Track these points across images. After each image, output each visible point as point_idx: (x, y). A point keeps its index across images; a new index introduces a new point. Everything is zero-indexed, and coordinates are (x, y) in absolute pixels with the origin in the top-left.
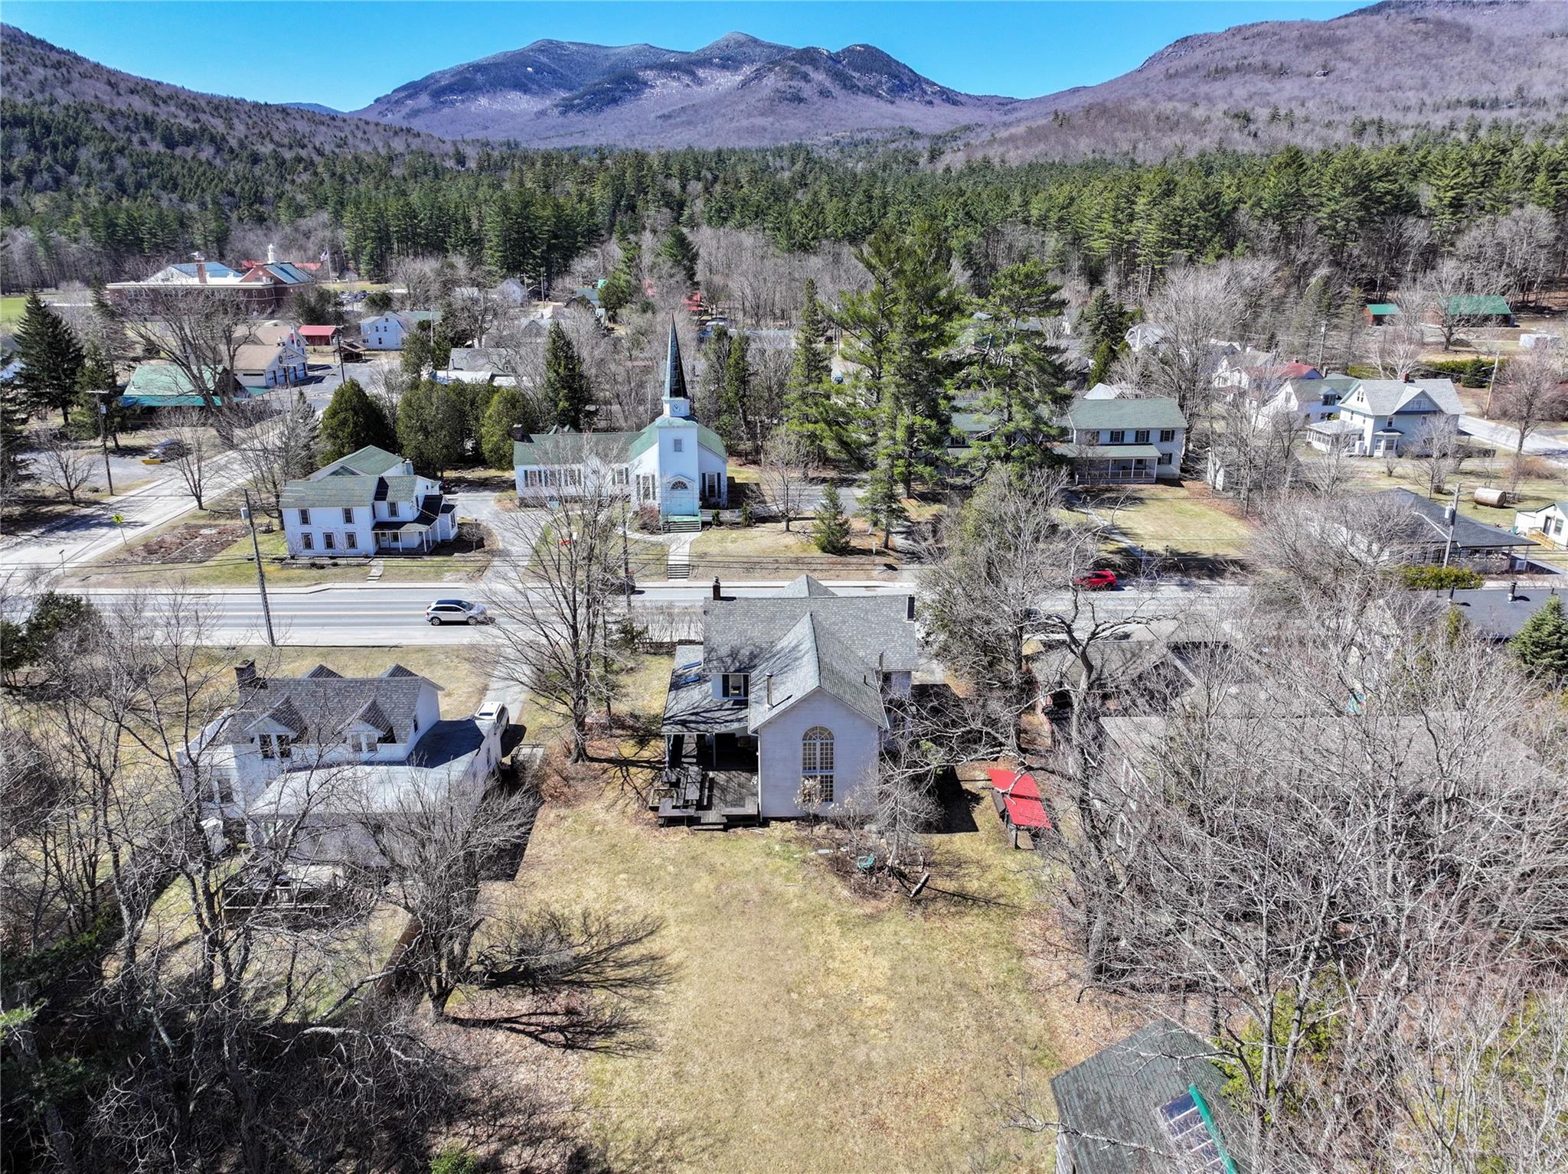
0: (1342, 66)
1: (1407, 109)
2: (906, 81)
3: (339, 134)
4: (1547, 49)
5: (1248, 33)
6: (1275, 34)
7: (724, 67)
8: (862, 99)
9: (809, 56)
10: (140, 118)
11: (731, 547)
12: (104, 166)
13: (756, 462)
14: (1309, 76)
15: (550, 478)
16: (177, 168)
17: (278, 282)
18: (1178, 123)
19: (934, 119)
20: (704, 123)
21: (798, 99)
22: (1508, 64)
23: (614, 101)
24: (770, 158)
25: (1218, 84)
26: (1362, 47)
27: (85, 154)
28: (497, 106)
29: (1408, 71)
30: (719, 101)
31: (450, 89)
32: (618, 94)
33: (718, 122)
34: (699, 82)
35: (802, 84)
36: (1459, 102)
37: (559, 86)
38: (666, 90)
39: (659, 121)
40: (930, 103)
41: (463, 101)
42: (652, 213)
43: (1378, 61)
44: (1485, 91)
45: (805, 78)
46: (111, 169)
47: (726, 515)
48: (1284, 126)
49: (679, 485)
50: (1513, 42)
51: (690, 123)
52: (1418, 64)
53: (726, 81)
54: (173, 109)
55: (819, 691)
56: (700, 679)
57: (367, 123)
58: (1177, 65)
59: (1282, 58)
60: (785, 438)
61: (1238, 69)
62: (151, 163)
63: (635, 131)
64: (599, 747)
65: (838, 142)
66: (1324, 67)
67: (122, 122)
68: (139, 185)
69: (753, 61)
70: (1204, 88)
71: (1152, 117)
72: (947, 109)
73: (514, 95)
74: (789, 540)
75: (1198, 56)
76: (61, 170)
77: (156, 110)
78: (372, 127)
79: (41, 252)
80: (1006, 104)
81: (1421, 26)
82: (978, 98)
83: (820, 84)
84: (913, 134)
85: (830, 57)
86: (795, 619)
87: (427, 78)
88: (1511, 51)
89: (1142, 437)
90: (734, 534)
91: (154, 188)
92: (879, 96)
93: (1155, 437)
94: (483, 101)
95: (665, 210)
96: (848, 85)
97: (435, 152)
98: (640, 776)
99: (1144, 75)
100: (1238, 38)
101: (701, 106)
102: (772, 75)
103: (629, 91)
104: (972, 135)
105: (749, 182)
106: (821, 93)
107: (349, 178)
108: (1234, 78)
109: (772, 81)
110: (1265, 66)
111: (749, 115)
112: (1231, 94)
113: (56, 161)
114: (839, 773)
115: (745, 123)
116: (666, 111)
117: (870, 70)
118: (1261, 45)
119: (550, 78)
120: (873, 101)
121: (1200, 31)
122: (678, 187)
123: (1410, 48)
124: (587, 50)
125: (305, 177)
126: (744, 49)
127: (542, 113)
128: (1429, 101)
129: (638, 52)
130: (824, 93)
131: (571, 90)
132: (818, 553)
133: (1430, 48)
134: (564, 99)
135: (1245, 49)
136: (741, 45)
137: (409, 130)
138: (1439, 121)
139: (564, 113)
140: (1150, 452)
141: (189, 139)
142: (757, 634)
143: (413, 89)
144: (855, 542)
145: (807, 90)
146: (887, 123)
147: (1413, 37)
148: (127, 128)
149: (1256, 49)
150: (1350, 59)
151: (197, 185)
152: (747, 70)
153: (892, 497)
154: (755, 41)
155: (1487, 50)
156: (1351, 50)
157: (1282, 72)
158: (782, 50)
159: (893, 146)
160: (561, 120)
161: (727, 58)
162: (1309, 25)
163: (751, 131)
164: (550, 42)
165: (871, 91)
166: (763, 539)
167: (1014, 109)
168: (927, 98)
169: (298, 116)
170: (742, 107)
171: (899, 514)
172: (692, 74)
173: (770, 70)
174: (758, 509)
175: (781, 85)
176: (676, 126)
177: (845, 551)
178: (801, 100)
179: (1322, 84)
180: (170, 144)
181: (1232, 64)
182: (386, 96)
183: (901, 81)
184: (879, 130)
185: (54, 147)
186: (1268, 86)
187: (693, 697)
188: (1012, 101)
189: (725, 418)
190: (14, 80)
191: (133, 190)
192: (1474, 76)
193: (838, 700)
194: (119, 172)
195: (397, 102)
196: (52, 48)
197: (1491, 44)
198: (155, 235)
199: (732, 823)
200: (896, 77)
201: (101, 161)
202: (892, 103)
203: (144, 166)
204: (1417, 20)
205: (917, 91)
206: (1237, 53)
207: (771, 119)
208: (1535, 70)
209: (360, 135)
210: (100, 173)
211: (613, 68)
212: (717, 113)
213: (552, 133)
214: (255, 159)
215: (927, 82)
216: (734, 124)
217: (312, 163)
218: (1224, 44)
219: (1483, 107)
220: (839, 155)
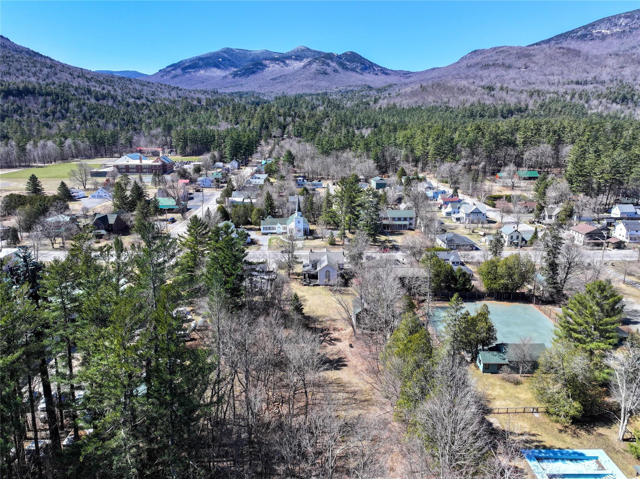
0: (532, 65)
1: (553, 84)
2: (367, 66)
3: (152, 90)
4: (609, 60)
5: (498, 50)
6: (508, 51)
7: (296, 59)
8: (350, 73)
9: (330, 56)
10: (86, 89)
11: (310, 244)
12: (79, 110)
13: (315, 224)
14: (520, 68)
15: (270, 228)
16: (103, 110)
17: (164, 163)
18: (465, 92)
19: (378, 81)
20: (289, 82)
21: (325, 73)
22: (593, 66)
23: (254, 72)
24: (315, 101)
25: (486, 71)
26: (539, 58)
27: (72, 105)
28: (208, 74)
29: (556, 68)
30: (295, 73)
31: (189, 67)
32: (255, 70)
33: (294, 82)
34: (287, 65)
35: (327, 67)
36: (572, 81)
37: (232, 66)
38: (273, 68)
39: (271, 81)
40: (377, 74)
41: (194, 72)
42: (275, 130)
43: (545, 65)
44: (583, 76)
45: (328, 65)
46: (81, 111)
47: (309, 237)
48: (504, 92)
49: (299, 231)
50: (596, 57)
51: (283, 82)
52: (560, 65)
53: (297, 65)
54: (94, 83)
55: (328, 265)
56: (308, 266)
57: (161, 85)
58: (472, 61)
59: (509, 62)
60: (321, 220)
61: (493, 65)
62: (95, 109)
63: (262, 85)
64: (291, 276)
65: (340, 91)
66: (525, 65)
67: (80, 91)
68: (91, 117)
69: (307, 57)
70: (480, 72)
71: (456, 89)
72: (382, 77)
73: (214, 70)
74: (323, 242)
75: (479, 58)
76: (63, 111)
77: (88, 84)
78: (163, 87)
79: (73, 147)
80: (407, 74)
81: (562, 50)
82: (396, 71)
83: (334, 67)
84: (370, 88)
85: (338, 57)
86: (324, 255)
87: (180, 62)
88: (595, 60)
89: (405, 219)
90: (311, 241)
91: (96, 118)
92: (357, 72)
93: (408, 219)
94: (202, 72)
95: (279, 129)
96: (345, 67)
97: (188, 97)
98: (299, 280)
99: (459, 65)
100: (494, 52)
101: (288, 75)
102: (315, 64)
103: (259, 69)
104: (392, 89)
105: (308, 118)
106: (334, 71)
107: (163, 112)
108: (492, 68)
109: (315, 66)
110: (503, 64)
111: (306, 80)
112: (489, 76)
113: (62, 108)
114: (331, 278)
115: (304, 83)
116: (274, 77)
117: (353, 62)
118: (503, 55)
119: (228, 63)
120: (354, 74)
121: (481, 48)
122: (283, 120)
123: (557, 59)
124: (243, 52)
125: (146, 112)
126: (304, 53)
127: (226, 77)
128: (561, 81)
129: (263, 53)
130: (335, 71)
131: (236, 67)
132: (328, 245)
133: (565, 59)
134: (234, 71)
135: (496, 57)
136: (303, 51)
137: (177, 88)
138: (562, 90)
139: (234, 77)
140: (407, 223)
141: (104, 97)
142: (318, 258)
143: (174, 66)
144: (336, 243)
145: (329, 70)
146: (359, 83)
147: (558, 55)
148: (82, 94)
149: (501, 58)
150: (535, 63)
151: (111, 117)
152: (306, 61)
153: (344, 234)
154: (308, 49)
155: (586, 60)
156: (535, 59)
157: (510, 67)
158: (319, 53)
159: (361, 93)
160: (233, 80)
161: (298, 56)
162: (521, 48)
163: (307, 86)
164: (228, 49)
165: (353, 70)
166: (317, 242)
167: (410, 77)
168: (376, 72)
169: (135, 82)
170: (304, 76)
171: (346, 237)
172: (284, 62)
173: (315, 62)
174: (316, 236)
175: (318, 68)
176: (278, 83)
177: (335, 245)
178: (326, 74)
179: (524, 72)
180: (97, 99)
181: (491, 63)
182: (164, 69)
183: (365, 65)
184: (356, 86)
185: (61, 103)
186: (504, 73)
187: (307, 268)
188: (409, 73)
189: (307, 213)
190: (37, 74)
191: (89, 118)
192: (581, 70)
193: (331, 266)
194: (83, 112)
195: (168, 72)
196: (41, 56)
197: (588, 58)
198: (109, 141)
199: (314, 285)
200: (363, 64)
201: (77, 108)
202: (362, 74)
203: (92, 110)
204: (560, 48)
205: (372, 69)
206: (493, 59)
207: (315, 81)
208: (603, 68)
209: (159, 90)
210: (77, 112)
211: (253, 60)
212: (294, 78)
213: (229, 85)
214: (128, 105)
215: (376, 65)
216: (301, 83)
217: (148, 106)
218: (489, 55)
219: (581, 84)
220: (341, 97)
